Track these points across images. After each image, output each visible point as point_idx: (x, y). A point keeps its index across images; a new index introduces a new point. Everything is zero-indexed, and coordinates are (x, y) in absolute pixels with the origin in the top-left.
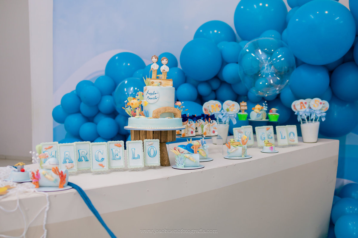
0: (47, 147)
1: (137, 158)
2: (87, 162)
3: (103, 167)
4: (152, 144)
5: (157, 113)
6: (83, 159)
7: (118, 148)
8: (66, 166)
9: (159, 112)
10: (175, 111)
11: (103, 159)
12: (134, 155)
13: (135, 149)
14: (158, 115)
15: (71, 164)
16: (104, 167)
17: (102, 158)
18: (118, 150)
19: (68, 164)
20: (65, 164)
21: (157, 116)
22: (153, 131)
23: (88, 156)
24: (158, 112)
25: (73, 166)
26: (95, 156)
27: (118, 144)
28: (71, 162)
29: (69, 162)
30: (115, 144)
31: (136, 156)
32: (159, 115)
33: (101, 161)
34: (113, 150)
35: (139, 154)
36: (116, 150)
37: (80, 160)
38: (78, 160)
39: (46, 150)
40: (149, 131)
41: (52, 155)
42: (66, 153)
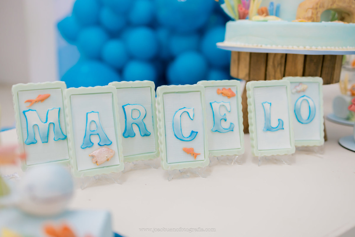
0: (34, 96)
1: (276, 129)
2: (146, 137)
3: (195, 155)
4: (304, 91)
5: (316, 9)
6: (136, 129)
7: (226, 99)
8: (93, 157)
9: (320, 7)
10: (350, 7)
11: (194, 134)
12: (268, 119)
13: (271, 104)
14: (317, 13)
15: (104, 149)
16: (199, 158)
17: (193, 132)
18: (227, 105)
19: (96, 150)
20: (88, 151)
21: (314, 16)
22: (306, 56)
23: (148, 122)
24: (318, 6)
25: (113, 157)
26: (173, 124)
27: (227, 88)
28: (106, 143)
29: (99, 144)
30: (219, 90)
31: (274, 123)
32: (319, 15)
33: (188, 139)
34: (213, 105)
35: (282, 119)
36: (221, 106)
37: (128, 134)
38: (123, 135)
39: (31, 105)
40: (295, 56)
41: (50, 121)
42: (91, 117)
